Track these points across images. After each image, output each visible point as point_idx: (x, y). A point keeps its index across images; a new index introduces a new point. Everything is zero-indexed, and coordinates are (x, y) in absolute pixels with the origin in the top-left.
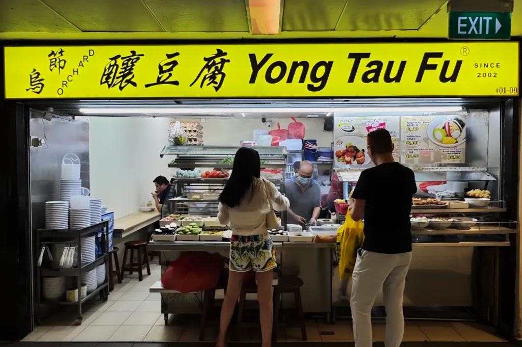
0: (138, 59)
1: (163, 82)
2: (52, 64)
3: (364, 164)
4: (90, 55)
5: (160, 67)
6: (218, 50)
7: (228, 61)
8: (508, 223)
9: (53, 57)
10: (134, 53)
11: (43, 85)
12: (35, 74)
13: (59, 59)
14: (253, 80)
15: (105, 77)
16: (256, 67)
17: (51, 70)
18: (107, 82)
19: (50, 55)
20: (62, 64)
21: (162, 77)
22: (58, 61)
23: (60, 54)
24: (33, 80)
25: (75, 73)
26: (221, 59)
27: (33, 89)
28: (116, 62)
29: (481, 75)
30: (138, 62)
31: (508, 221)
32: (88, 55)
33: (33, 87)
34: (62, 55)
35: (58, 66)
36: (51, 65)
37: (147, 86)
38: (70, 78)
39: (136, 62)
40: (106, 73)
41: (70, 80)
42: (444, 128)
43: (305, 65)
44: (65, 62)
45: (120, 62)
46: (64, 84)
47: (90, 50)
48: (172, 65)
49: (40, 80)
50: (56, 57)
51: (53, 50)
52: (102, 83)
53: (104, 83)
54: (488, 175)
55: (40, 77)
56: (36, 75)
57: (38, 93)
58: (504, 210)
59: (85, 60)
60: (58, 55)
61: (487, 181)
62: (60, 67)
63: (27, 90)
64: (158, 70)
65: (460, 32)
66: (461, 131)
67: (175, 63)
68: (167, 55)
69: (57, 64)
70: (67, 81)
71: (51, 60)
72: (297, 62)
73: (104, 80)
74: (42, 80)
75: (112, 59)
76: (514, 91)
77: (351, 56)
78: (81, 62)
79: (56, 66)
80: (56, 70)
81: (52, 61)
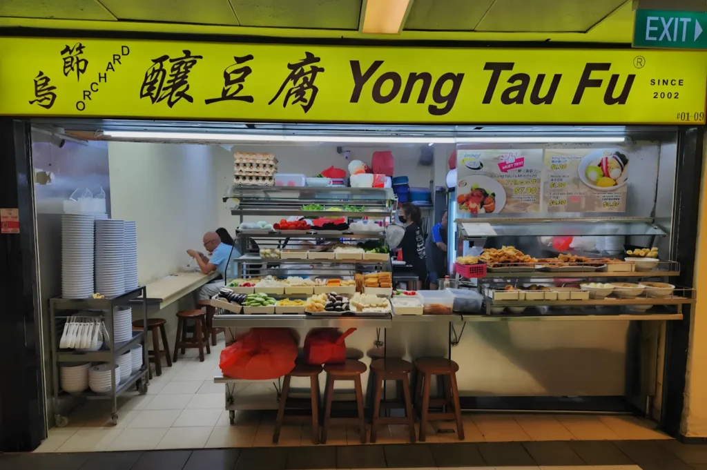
0: (194, 62)
1: (231, 97)
2: (67, 65)
3: (494, 212)
4: (123, 54)
5: (227, 76)
6: (308, 54)
7: (322, 70)
8: (682, 291)
9: (67, 54)
10: (187, 53)
11: (54, 96)
12: (41, 79)
13: (77, 58)
14: (355, 98)
15: (146, 87)
16: (360, 80)
17: (66, 74)
18: (149, 94)
19: (63, 53)
20: (82, 65)
21: (228, 89)
22: (75, 60)
23: (79, 51)
24: (39, 88)
25: (103, 80)
26: (311, 67)
27: (40, 101)
28: (162, 65)
29: (659, 96)
30: (194, 66)
31: (682, 288)
32: (121, 54)
33: (40, 99)
34: (81, 52)
35: (75, 68)
36: (65, 67)
37: (208, 102)
38: (95, 87)
39: (191, 67)
40: (148, 81)
41: (95, 89)
42: (600, 165)
43: (427, 77)
44: (86, 63)
45: (167, 65)
46: (86, 94)
47: (123, 47)
48: (243, 73)
49: (49, 89)
50: (72, 55)
51: (68, 45)
52: (142, 96)
53: (146, 95)
54: (656, 228)
55: (50, 84)
56: (44, 81)
57: (48, 107)
58: (677, 273)
59: (116, 61)
60: (75, 53)
61: (653, 236)
62: (79, 70)
63: (31, 103)
64: (224, 80)
65: (648, 38)
66: (622, 170)
67: (247, 71)
68: (236, 59)
69: (74, 64)
70: (90, 90)
71: (64, 59)
72: (416, 73)
73: (145, 92)
74: (53, 88)
75: (155, 61)
76: (699, 118)
77: (488, 66)
78: (110, 63)
79: (73, 69)
80: (73, 74)
81: (67, 60)
